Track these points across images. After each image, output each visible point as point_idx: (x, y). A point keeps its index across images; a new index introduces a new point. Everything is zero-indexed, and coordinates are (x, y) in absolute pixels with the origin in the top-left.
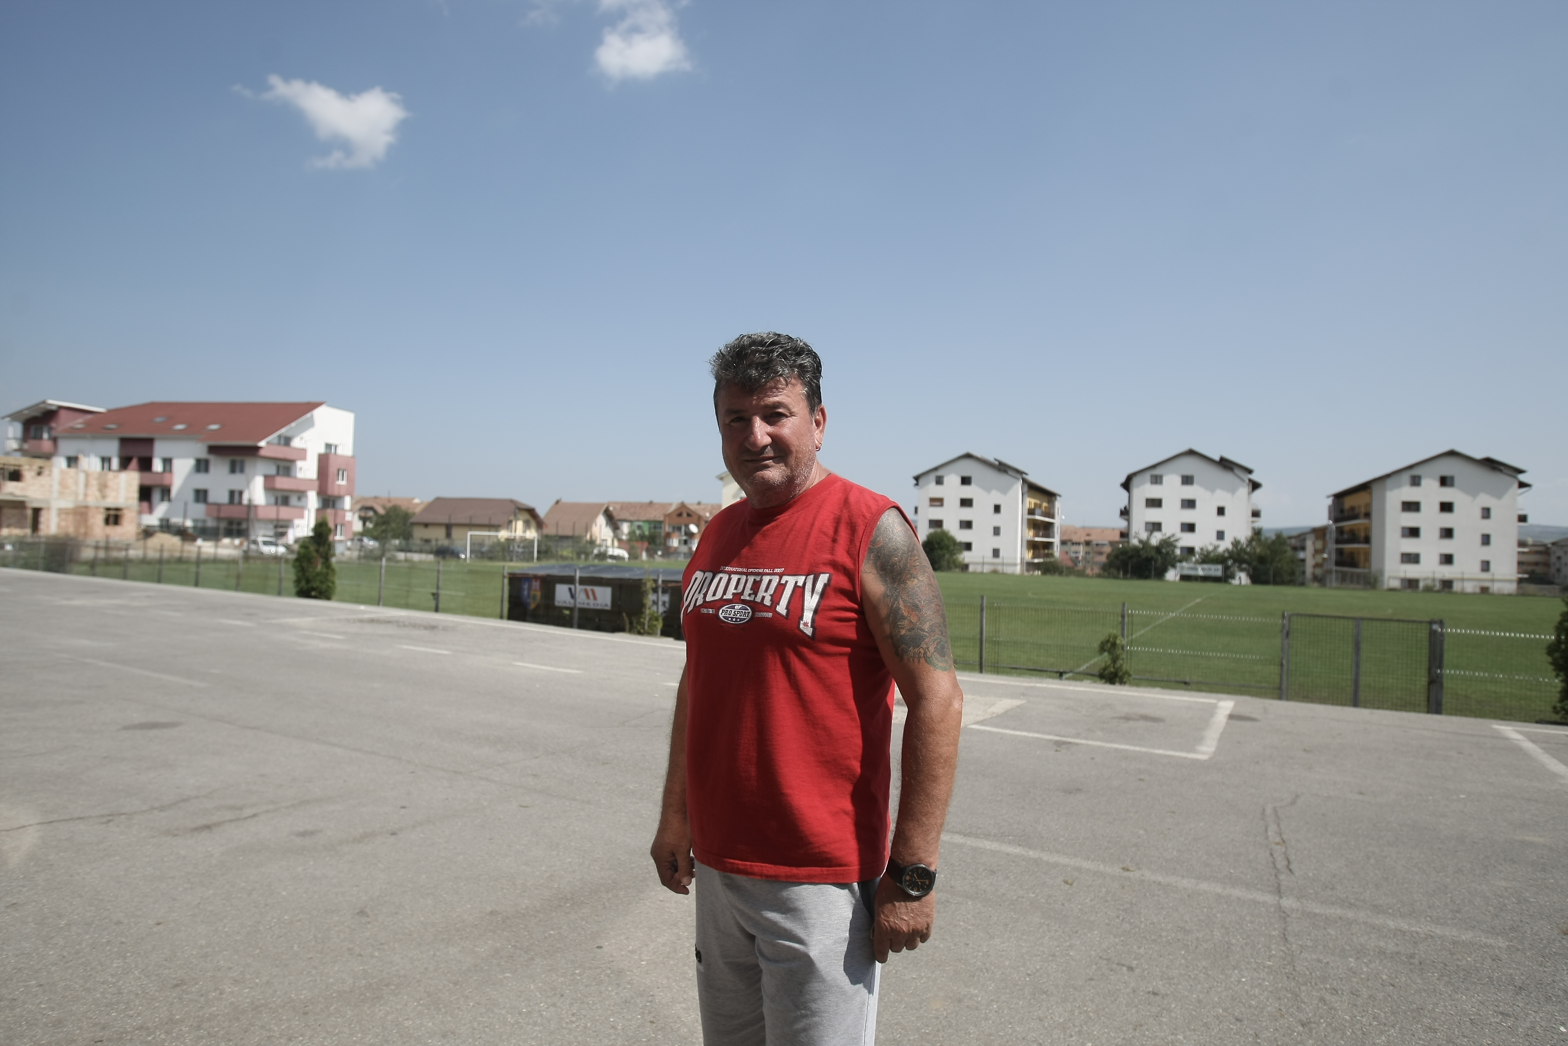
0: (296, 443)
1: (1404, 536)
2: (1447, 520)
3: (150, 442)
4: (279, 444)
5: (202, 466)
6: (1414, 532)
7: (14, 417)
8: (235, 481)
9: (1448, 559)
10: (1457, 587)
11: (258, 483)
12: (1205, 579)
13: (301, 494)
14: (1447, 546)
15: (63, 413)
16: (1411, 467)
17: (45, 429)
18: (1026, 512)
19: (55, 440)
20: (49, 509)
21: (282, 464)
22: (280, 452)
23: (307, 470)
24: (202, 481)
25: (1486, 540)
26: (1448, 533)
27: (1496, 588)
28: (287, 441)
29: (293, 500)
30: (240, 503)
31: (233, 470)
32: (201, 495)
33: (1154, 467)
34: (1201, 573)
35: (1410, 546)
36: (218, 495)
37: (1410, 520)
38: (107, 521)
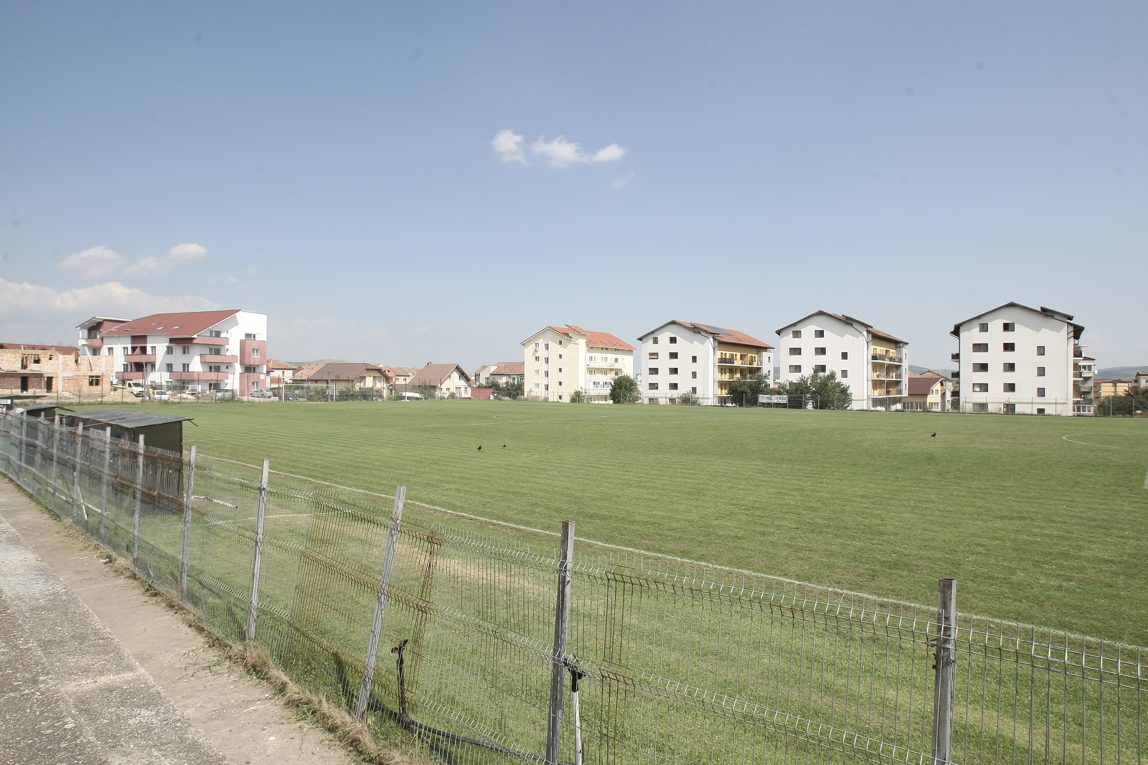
0: (223, 335)
1: (975, 370)
2: (1009, 357)
3: (145, 337)
4: (211, 336)
5: (170, 351)
6: (984, 367)
7: (82, 326)
8: (185, 359)
9: (1011, 387)
10: (1018, 409)
11: (197, 359)
12: (777, 405)
13: (228, 365)
14: (1010, 378)
15: (105, 323)
16: (979, 317)
17: (98, 333)
18: (717, 361)
19: (102, 339)
20: (57, 377)
21: (213, 347)
22: (215, 341)
23: (233, 349)
24: (170, 359)
25: (1041, 371)
26: (1010, 367)
27: (1049, 410)
28: (218, 334)
29: (223, 368)
30: (188, 371)
31: (184, 353)
32: (170, 367)
33: (795, 325)
34: (775, 401)
35: (981, 377)
36: (178, 368)
37: (980, 358)
38: (91, 384)
